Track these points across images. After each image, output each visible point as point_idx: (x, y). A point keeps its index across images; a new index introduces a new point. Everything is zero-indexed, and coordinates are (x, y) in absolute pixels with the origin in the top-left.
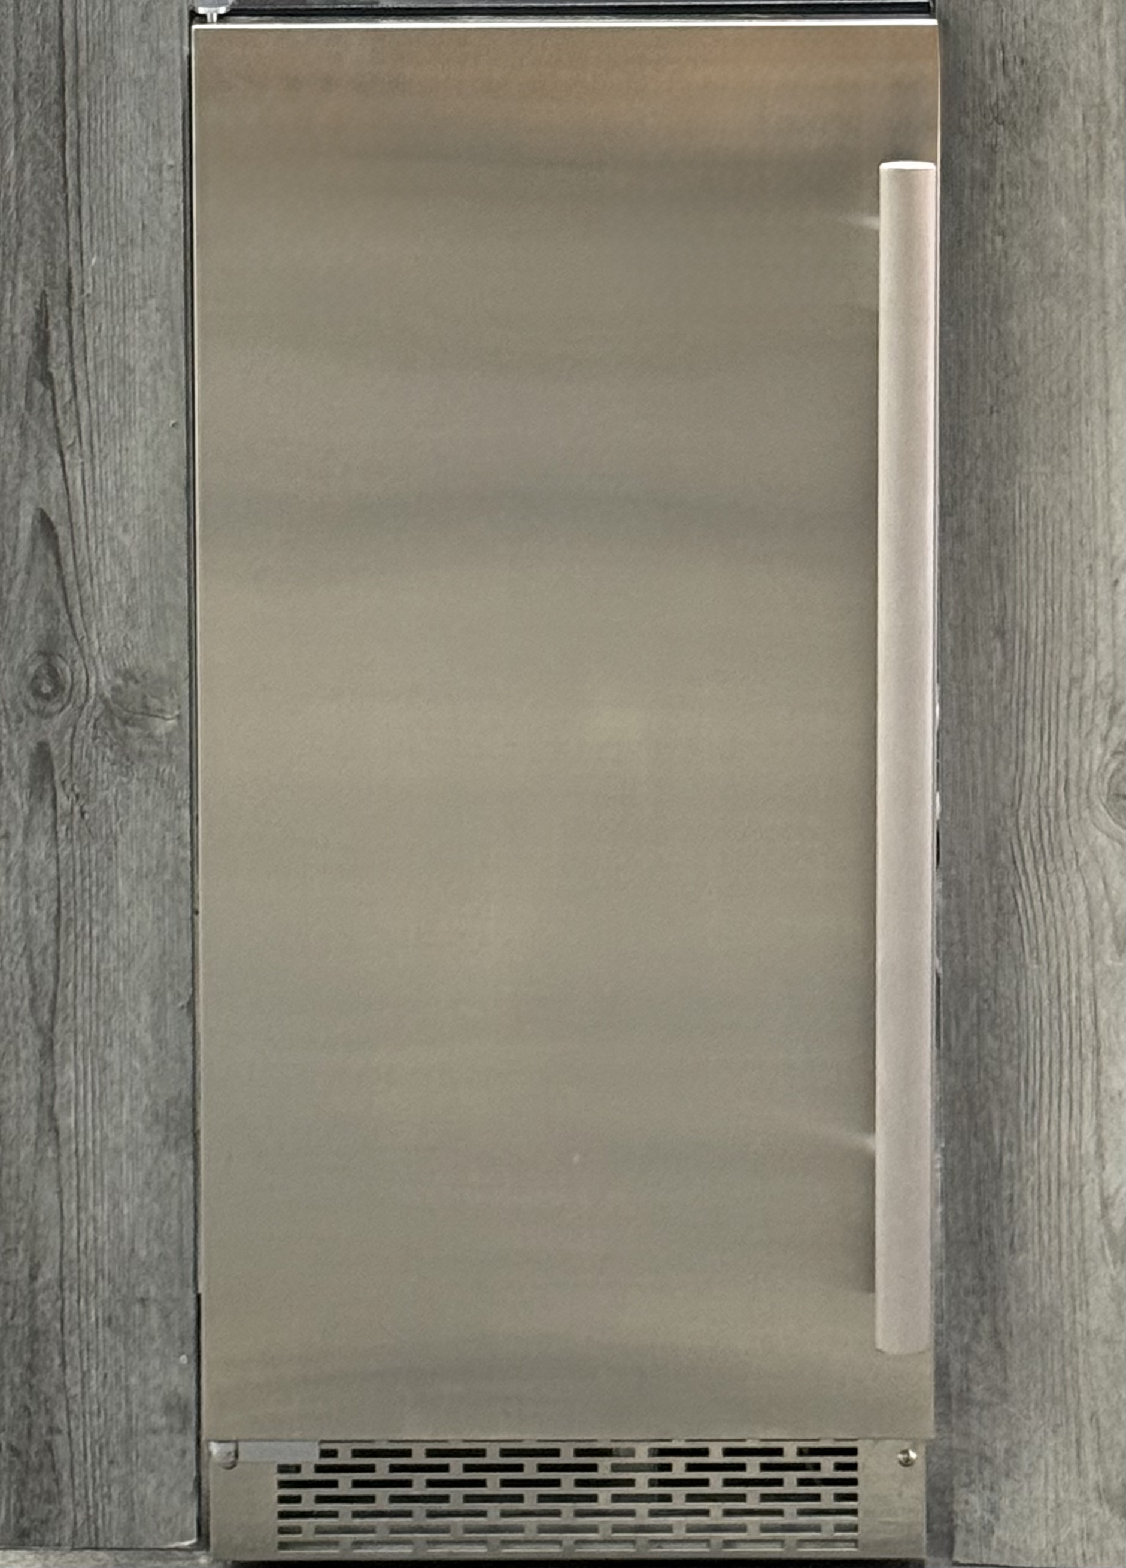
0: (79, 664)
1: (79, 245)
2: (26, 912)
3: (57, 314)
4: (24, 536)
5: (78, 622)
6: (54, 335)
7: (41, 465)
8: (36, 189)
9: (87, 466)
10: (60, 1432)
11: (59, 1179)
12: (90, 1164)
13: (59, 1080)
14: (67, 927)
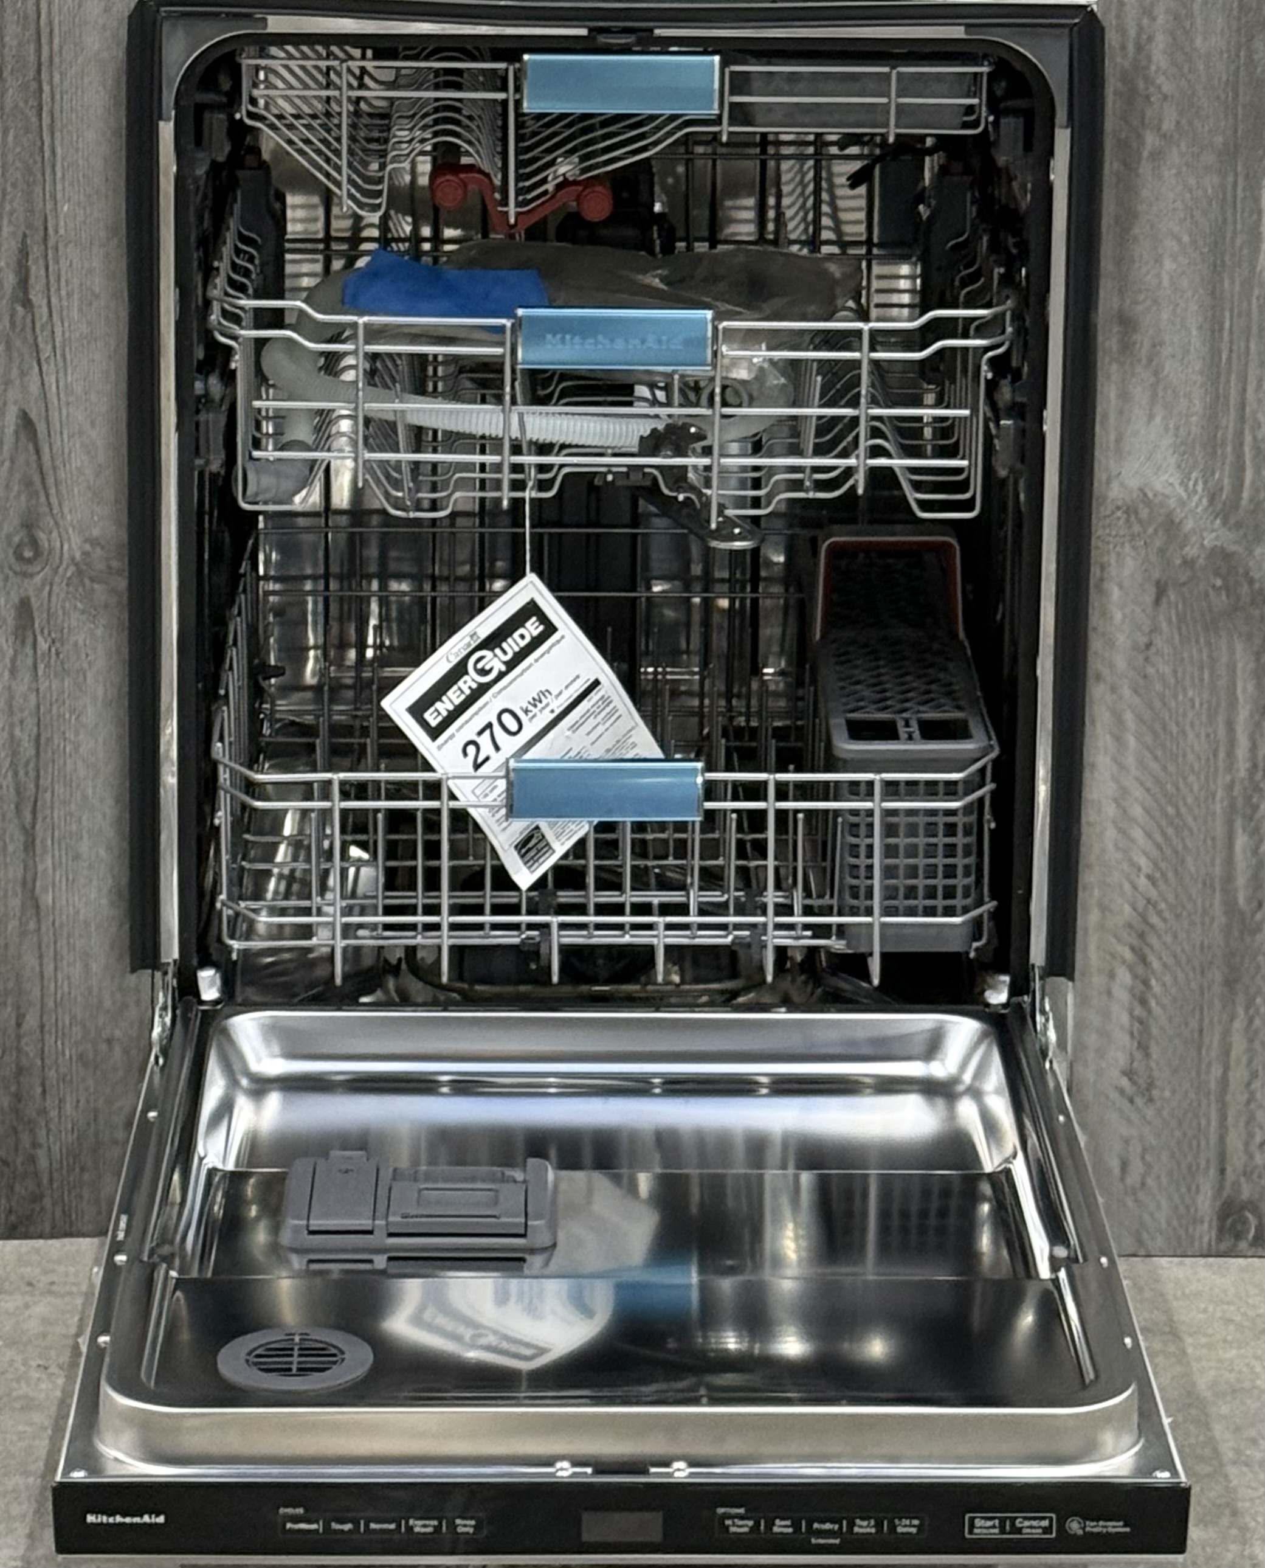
0: (55, 534)
1: (54, 197)
2: (12, 735)
3: (36, 251)
4: (10, 431)
5: (54, 500)
6: (33, 268)
7: (23, 374)
8: (18, 150)
9: (61, 374)
10: (40, 1146)
11: (40, 947)
12: (65, 934)
13: (40, 868)
14: (47, 744)
